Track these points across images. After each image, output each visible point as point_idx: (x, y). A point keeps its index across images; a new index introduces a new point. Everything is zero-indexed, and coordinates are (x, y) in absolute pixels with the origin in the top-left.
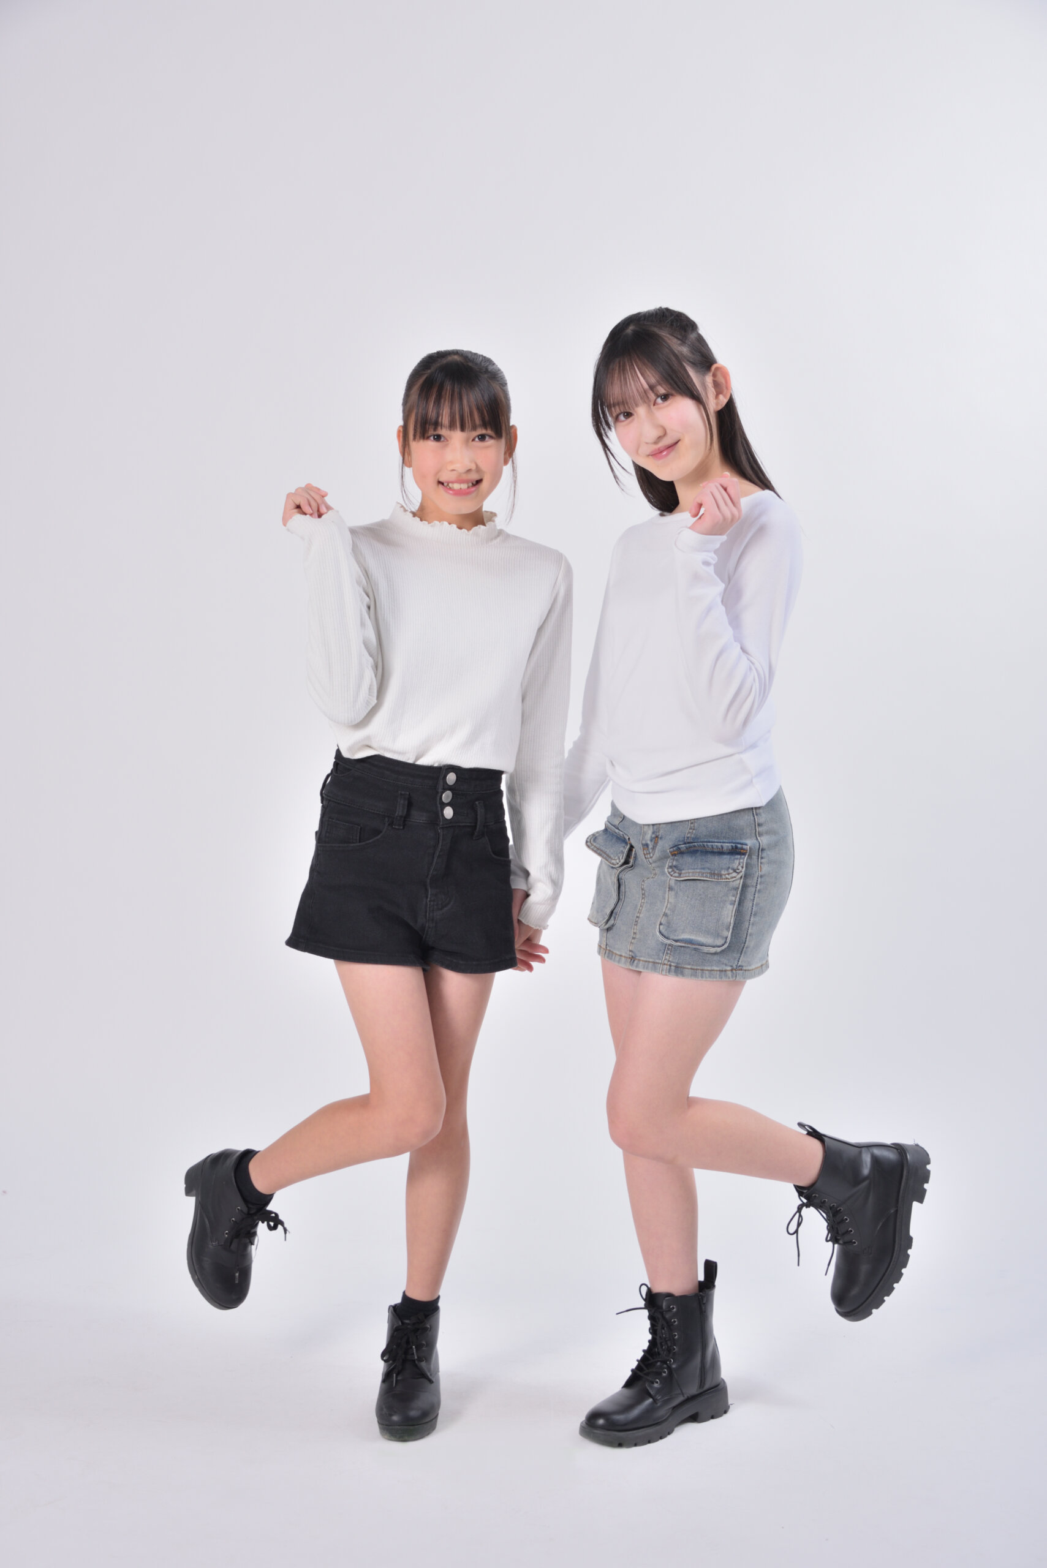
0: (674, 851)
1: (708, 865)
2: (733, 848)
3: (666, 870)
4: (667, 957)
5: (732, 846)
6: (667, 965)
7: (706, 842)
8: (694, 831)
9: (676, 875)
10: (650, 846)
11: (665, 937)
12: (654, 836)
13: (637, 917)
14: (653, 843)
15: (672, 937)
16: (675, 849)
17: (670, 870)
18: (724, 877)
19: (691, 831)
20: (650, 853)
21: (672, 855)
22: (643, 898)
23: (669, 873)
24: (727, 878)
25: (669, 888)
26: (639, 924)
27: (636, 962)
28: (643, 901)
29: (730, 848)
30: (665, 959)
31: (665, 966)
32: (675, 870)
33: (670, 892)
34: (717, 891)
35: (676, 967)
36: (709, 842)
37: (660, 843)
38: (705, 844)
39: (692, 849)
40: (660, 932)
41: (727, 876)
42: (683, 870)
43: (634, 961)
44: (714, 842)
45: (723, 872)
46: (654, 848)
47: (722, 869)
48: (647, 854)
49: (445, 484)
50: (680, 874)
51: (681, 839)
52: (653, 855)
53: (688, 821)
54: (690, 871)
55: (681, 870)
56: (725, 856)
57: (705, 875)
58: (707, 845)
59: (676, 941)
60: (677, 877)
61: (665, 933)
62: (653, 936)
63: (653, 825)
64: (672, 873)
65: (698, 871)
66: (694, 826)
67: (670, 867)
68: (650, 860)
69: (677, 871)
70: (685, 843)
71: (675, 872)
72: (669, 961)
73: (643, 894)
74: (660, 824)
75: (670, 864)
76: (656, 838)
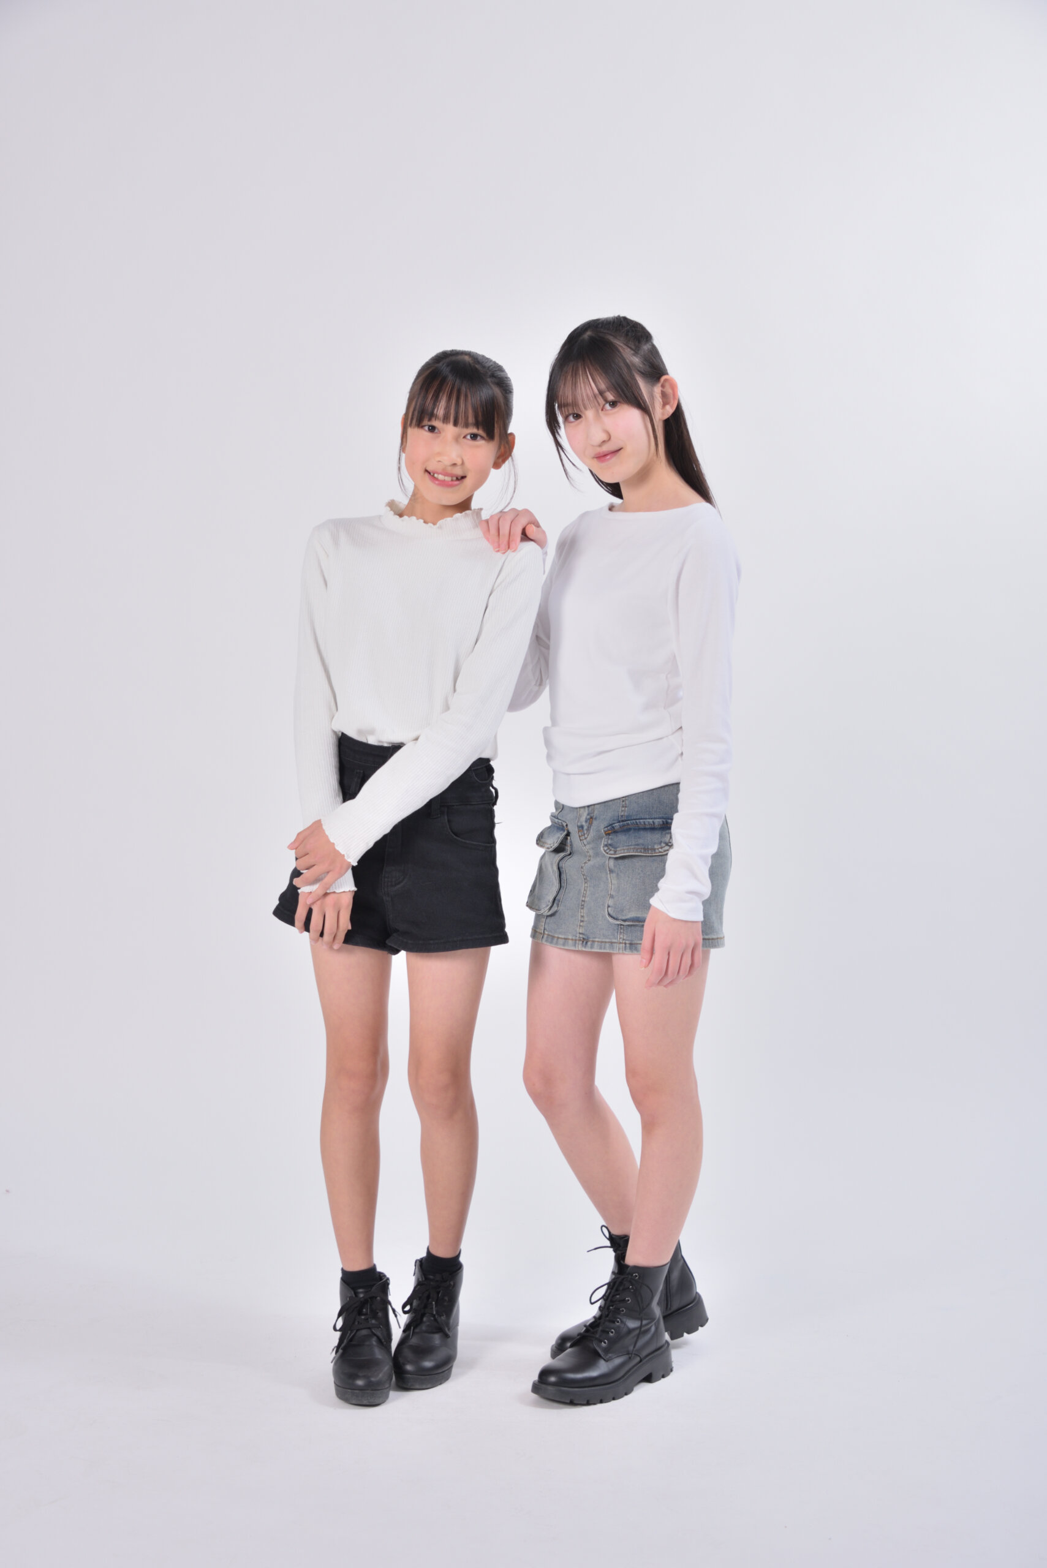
0: (608, 830)
1: (641, 841)
2: (663, 824)
3: (602, 849)
4: (622, 936)
5: (663, 821)
6: (622, 943)
7: (639, 819)
8: (626, 809)
9: (612, 852)
10: (585, 828)
11: (614, 918)
12: (588, 817)
13: (582, 901)
14: (587, 824)
15: (620, 917)
16: (609, 828)
17: (606, 848)
18: (657, 851)
19: (623, 809)
20: (584, 834)
21: (606, 834)
22: (585, 883)
23: (605, 851)
24: (660, 852)
25: (610, 871)
26: (585, 908)
27: (589, 943)
28: (586, 885)
29: (661, 823)
30: (620, 938)
31: (621, 945)
32: (611, 848)
33: (612, 875)
34: (654, 868)
35: (631, 944)
36: (642, 819)
37: (595, 823)
38: (638, 821)
39: (625, 828)
40: (609, 914)
41: (660, 850)
42: (618, 847)
43: (587, 943)
44: (646, 819)
45: (656, 847)
46: (588, 829)
47: (655, 843)
48: (582, 835)
49: (432, 474)
50: (615, 852)
51: (615, 818)
52: (588, 835)
53: (619, 799)
54: (624, 848)
55: (616, 848)
56: (657, 832)
57: (639, 850)
58: (640, 822)
59: (625, 921)
60: (613, 854)
61: (614, 915)
62: (603, 917)
63: (588, 806)
64: (608, 851)
65: (632, 847)
66: (626, 804)
67: (606, 845)
68: (585, 841)
69: (613, 849)
70: (619, 822)
71: (610, 850)
72: (623, 939)
73: (585, 879)
74: (594, 805)
75: (606, 843)
76: (591, 819)
